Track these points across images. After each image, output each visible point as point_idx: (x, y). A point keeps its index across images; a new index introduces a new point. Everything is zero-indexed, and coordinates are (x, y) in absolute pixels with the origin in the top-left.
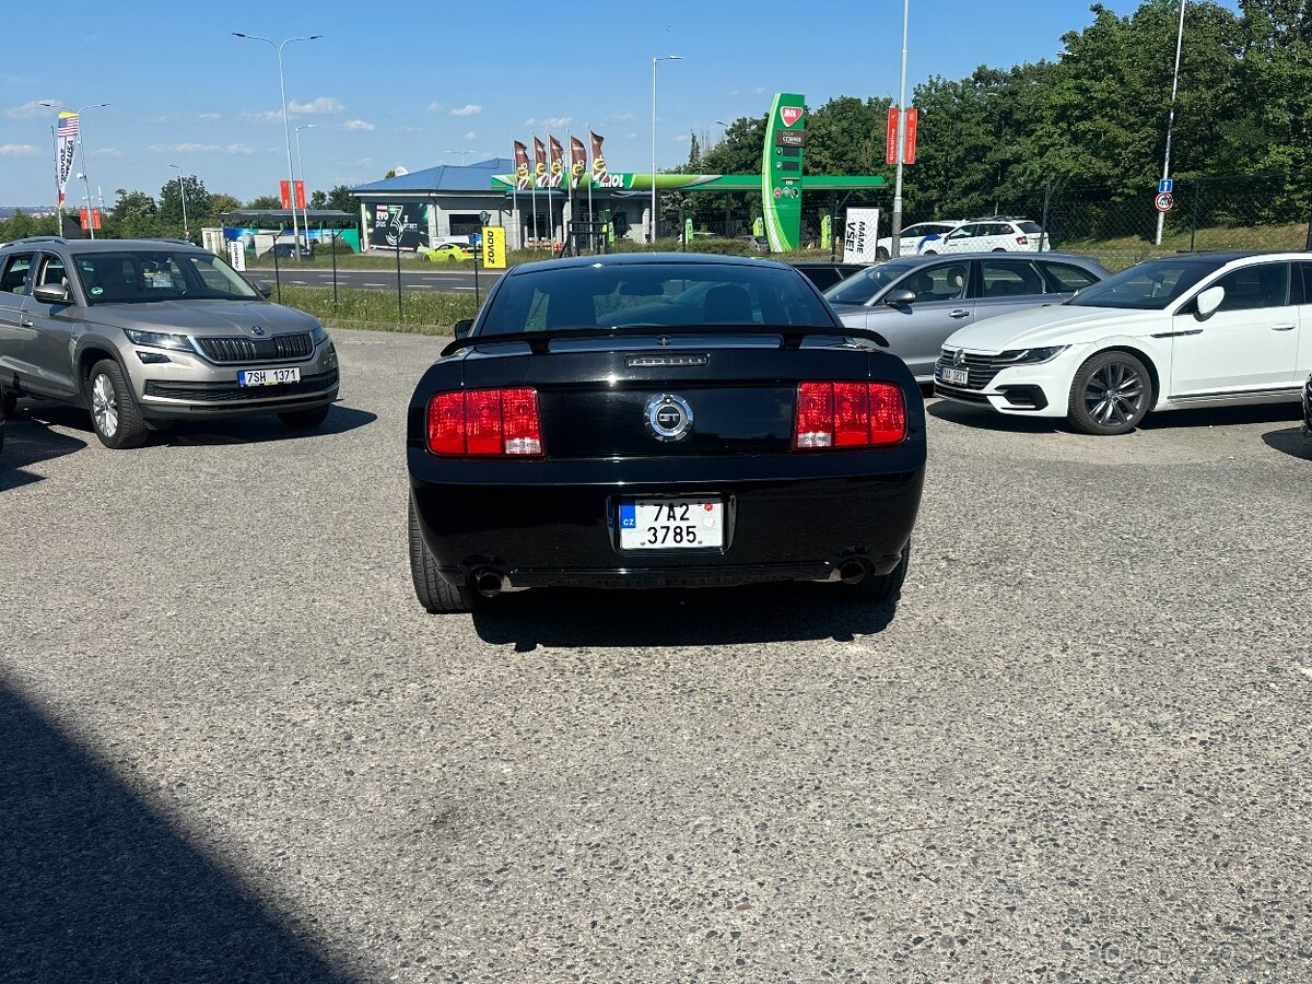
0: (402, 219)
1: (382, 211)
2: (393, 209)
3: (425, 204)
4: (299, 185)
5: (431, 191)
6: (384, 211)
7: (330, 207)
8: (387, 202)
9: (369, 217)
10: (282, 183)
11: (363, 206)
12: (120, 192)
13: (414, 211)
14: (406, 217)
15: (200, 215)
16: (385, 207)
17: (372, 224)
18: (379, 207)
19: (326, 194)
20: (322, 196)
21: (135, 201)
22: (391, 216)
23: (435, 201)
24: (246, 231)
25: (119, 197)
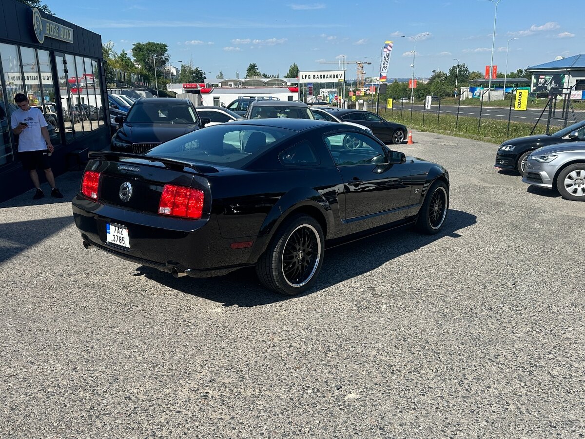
0: (551, 82)
1: (542, 78)
2: (547, 77)
3: (564, 75)
4: (495, 68)
5: (568, 68)
6: (543, 78)
7: (524, 77)
8: (545, 74)
9: (535, 81)
10: (487, 67)
11: (533, 76)
12: (434, 71)
13: (558, 78)
14: (553, 81)
15: (464, 81)
16: (544, 77)
17: (536, 85)
18: (540, 77)
19: (524, 70)
20: (521, 71)
21: (438, 76)
22: (546, 81)
23: (569, 73)
24: (479, 88)
25: (433, 74)
